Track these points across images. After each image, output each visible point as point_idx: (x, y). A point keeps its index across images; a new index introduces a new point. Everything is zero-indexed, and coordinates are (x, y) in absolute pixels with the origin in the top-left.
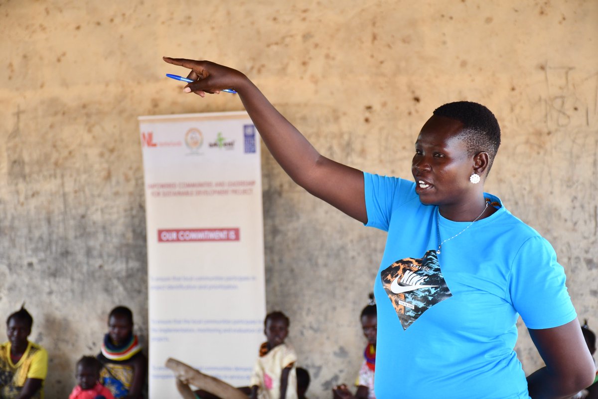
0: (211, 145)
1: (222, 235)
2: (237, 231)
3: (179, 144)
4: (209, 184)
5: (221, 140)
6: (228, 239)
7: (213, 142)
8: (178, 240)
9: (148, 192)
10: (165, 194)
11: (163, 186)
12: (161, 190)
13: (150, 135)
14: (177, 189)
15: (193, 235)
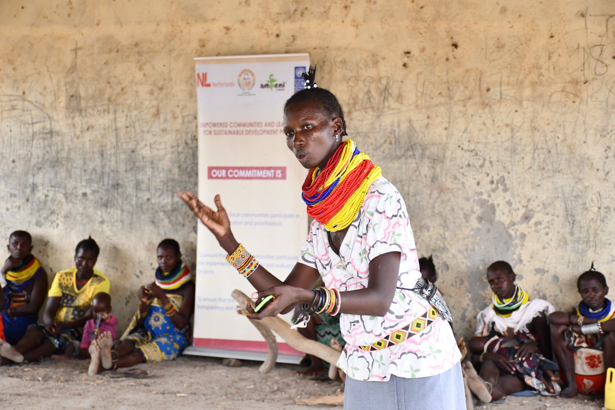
0: (262, 86)
1: (269, 173)
2: (283, 170)
3: (232, 84)
4: (259, 124)
5: (272, 81)
6: (275, 178)
7: (264, 83)
8: (227, 177)
9: (201, 130)
10: (216, 133)
11: (214, 125)
12: (213, 129)
13: (205, 75)
14: (228, 128)
15: (242, 173)
